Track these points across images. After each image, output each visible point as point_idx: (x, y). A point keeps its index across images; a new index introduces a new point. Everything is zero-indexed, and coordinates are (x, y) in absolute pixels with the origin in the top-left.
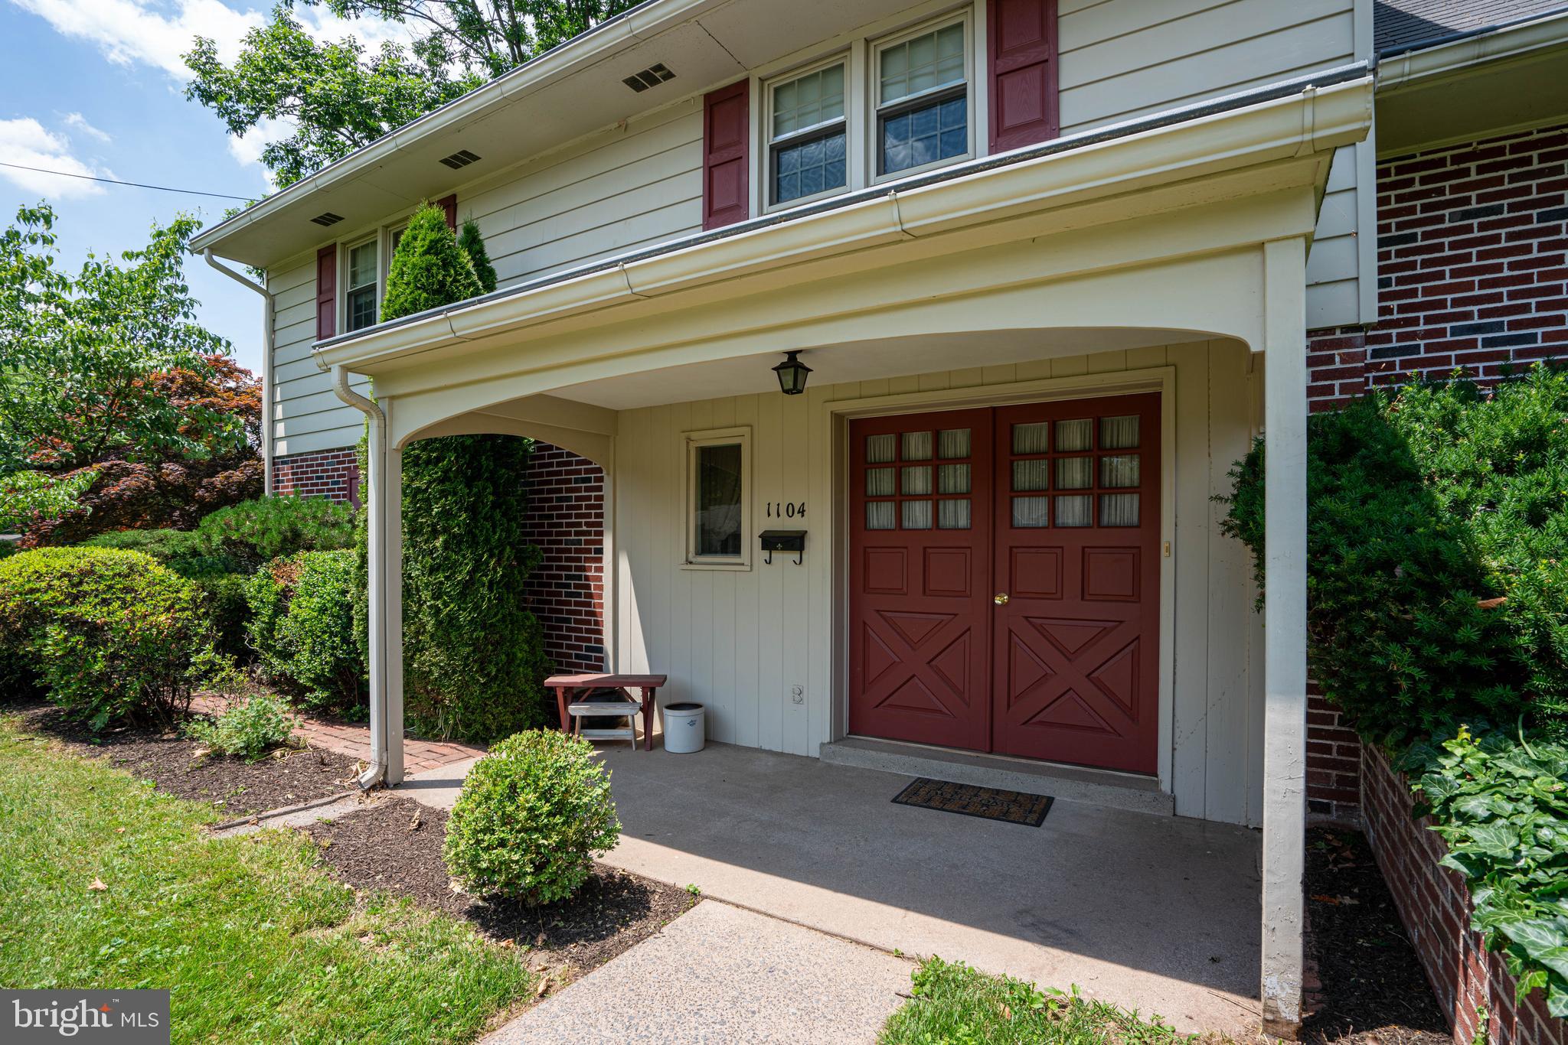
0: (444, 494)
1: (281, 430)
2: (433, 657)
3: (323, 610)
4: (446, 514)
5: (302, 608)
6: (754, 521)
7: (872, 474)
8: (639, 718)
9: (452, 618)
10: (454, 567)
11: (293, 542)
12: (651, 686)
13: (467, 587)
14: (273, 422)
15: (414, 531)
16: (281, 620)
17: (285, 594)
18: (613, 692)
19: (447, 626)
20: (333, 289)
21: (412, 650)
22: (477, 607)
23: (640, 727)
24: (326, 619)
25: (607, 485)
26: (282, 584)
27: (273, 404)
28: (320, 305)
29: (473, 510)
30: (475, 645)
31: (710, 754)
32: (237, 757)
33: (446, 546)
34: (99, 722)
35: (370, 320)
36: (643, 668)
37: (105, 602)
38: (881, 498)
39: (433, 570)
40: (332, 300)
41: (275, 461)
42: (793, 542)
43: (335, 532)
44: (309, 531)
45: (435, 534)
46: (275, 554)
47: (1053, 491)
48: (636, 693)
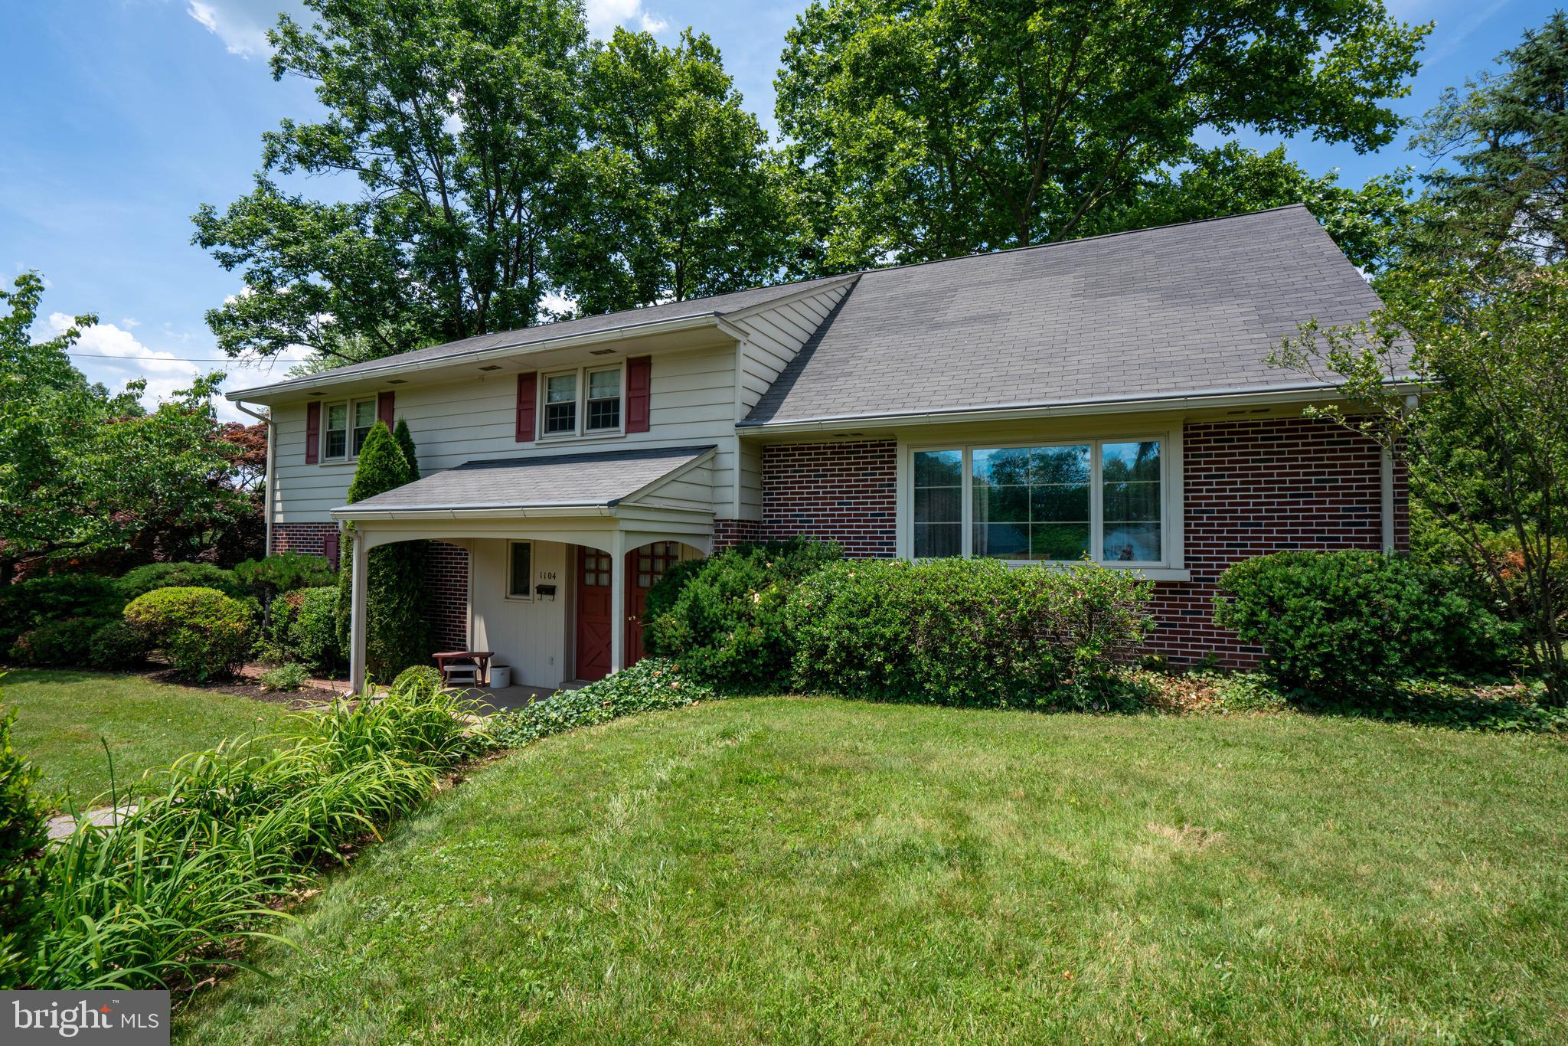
0: (386, 566)
1: (279, 507)
2: (378, 644)
3: (318, 620)
4: (386, 576)
5: (306, 619)
6: (535, 580)
7: (588, 560)
8: (479, 672)
9: (388, 625)
10: (390, 601)
11: (298, 583)
12: (484, 657)
13: (395, 611)
14: (274, 502)
15: (370, 583)
16: (292, 625)
17: (295, 611)
18: (467, 660)
19: (385, 630)
20: (317, 429)
21: (369, 640)
22: (400, 620)
23: (480, 679)
24: (321, 625)
25: (470, 557)
26: (292, 606)
27: (274, 491)
28: (308, 436)
29: (400, 574)
30: (399, 637)
31: (513, 689)
32: (282, 690)
33: (386, 591)
34: (203, 676)
35: (341, 453)
36: (485, 649)
37: (207, 617)
38: (590, 571)
39: (379, 602)
40: (317, 435)
41: (274, 526)
42: (550, 591)
43: (320, 576)
44: (306, 575)
45: (380, 585)
46: (287, 589)
47: (652, 572)
48: (477, 660)
